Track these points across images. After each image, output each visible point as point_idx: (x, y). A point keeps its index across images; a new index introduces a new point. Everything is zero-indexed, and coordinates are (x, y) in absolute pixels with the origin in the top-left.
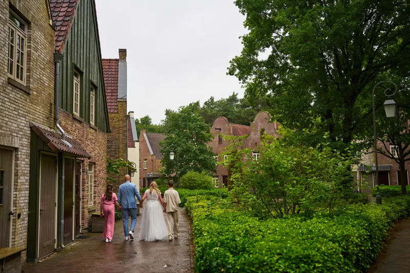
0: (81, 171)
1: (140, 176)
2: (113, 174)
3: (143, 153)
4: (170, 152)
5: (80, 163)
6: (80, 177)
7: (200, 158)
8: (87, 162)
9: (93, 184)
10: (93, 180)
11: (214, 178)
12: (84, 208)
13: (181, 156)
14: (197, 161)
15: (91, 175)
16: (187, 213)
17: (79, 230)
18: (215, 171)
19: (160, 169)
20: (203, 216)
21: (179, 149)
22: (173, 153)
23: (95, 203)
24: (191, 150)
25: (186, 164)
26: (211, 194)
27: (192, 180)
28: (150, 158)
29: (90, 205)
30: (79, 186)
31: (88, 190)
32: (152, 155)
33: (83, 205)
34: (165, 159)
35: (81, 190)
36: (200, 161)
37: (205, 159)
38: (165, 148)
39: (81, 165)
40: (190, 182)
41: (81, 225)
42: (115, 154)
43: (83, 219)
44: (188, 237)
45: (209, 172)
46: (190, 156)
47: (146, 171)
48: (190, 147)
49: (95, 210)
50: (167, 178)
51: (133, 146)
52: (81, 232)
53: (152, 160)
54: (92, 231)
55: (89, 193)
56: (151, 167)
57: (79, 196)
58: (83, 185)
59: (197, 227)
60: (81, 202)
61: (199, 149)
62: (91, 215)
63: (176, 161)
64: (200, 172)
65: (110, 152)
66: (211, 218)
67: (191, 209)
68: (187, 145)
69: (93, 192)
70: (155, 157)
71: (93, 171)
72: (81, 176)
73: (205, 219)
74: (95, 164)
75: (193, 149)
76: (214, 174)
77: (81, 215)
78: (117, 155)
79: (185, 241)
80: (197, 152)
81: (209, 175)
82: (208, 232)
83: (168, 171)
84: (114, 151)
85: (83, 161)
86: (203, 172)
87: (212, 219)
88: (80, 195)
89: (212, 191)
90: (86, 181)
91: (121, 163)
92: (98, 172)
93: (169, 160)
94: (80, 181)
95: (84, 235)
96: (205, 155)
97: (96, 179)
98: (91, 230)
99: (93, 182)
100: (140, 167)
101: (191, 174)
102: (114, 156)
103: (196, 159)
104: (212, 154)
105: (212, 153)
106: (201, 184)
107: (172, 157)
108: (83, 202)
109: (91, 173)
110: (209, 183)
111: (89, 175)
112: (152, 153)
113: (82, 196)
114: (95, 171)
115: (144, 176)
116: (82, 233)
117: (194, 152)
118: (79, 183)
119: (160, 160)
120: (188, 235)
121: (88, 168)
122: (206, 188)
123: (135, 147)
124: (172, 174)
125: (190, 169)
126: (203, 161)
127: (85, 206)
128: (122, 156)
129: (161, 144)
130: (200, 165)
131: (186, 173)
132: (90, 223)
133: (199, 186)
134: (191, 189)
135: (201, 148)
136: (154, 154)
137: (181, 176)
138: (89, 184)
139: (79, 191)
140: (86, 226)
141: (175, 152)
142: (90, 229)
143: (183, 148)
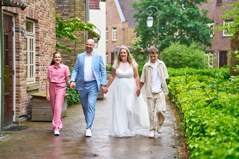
0: (14, 30)
1: (107, 50)
2: (66, 41)
3: (111, 18)
4: (148, 16)
5: (11, 17)
6: (12, 39)
7: (189, 26)
8: (22, 16)
9: (34, 51)
10: (34, 46)
11: (207, 55)
12: (19, 86)
13: (163, 23)
14: (185, 29)
15: (32, 38)
16: (170, 99)
17: (12, 118)
18: (209, 45)
19: (133, 42)
20: (202, 103)
21: (160, 13)
22: (152, 18)
23: (37, 79)
24: (176, 14)
25: (168, 34)
26: (204, 74)
27: (177, 55)
28: (120, 26)
29: (31, 81)
30: (12, 52)
31: (26, 60)
32: (123, 22)
33: (18, 82)
34: (140, 26)
35: (14, 58)
36: (188, 30)
37: (195, 28)
38: (141, 11)
39: (14, 21)
40: (174, 58)
41: (14, 109)
42: (70, 11)
43: (18, 101)
44: (173, 134)
45: (201, 45)
46: (175, 24)
47: (115, 44)
48: (175, 10)
49: (37, 90)
50: (142, 53)
51: (97, 7)
52: (14, 120)
53: (124, 29)
54: (32, 120)
55: (29, 65)
56: (122, 38)
57: (11, 68)
58: (18, 52)
59: (193, 120)
60: (15, 76)
61: (188, 14)
62: (31, 97)
63: (156, 30)
64: (189, 45)
65: (62, 8)
66: (216, 106)
67: (177, 92)
68: (171, 7)
69: (34, 64)
70: (126, 25)
71: (34, 33)
72: (14, 38)
73: (205, 106)
74: (36, 21)
75: (179, 13)
76: (208, 48)
77: (15, 96)
78: (72, 14)
79: (170, 140)
80: (185, 17)
81: (201, 49)
82: (218, 130)
83: (144, 43)
84: (67, 7)
85: (16, 15)
86: (193, 45)
87: (219, 107)
88: (12, 65)
89: (205, 70)
90: (23, 46)
91: (77, 24)
92: (41, 35)
93: (146, 27)
94: (12, 45)
95: (20, 125)
96: (196, 22)
97: (40, 45)
98: (31, 118)
99: (34, 49)
100: (107, 39)
101: (175, 47)
102: (67, 15)
103: (183, 28)
104: (206, 21)
105: (206, 19)
106: (189, 62)
107: (150, 24)
108: (18, 77)
109: (31, 36)
110: (201, 60)
111: (29, 38)
112: (123, 19)
113: (17, 68)
114: (37, 33)
115: (112, 50)
116: (17, 123)
117: (181, 17)
118: (11, 49)
119: (134, 30)
120: (173, 130)
121: (25, 27)
122: (196, 66)
123: (99, 9)
124: (149, 47)
125: (174, 40)
126: (193, 30)
127: (21, 83)
128: (80, 16)
129: (135, 6)
130: (188, 35)
131: (168, 46)
132: (29, 108)
133: (187, 64)
134: (176, 68)
135: (191, 12)
136: (126, 21)
137: (162, 51)
138: (28, 51)
139: (12, 60)
140: (23, 111)
141: (155, 18)
142: (29, 117)
143: (165, 11)
